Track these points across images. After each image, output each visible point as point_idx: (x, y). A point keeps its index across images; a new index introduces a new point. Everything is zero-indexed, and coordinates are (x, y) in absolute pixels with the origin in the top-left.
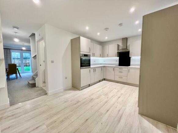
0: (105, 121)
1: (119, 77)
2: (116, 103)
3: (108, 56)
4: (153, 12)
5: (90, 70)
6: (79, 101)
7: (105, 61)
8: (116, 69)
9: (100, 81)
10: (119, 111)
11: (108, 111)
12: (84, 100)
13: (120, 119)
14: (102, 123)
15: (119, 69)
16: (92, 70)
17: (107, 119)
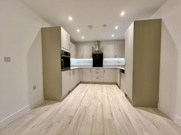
0: (121, 127)
1: (96, 78)
2: (111, 104)
3: (82, 57)
4: (144, 20)
5: (70, 72)
6: (72, 116)
7: (78, 63)
8: (93, 70)
9: (77, 85)
10: (120, 110)
11: (112, 114)
12: (77, 113)
13: (128, 118)
14: (120, 132)
15: (96, 70)
16: (72, 73)
17: (120, 124)
